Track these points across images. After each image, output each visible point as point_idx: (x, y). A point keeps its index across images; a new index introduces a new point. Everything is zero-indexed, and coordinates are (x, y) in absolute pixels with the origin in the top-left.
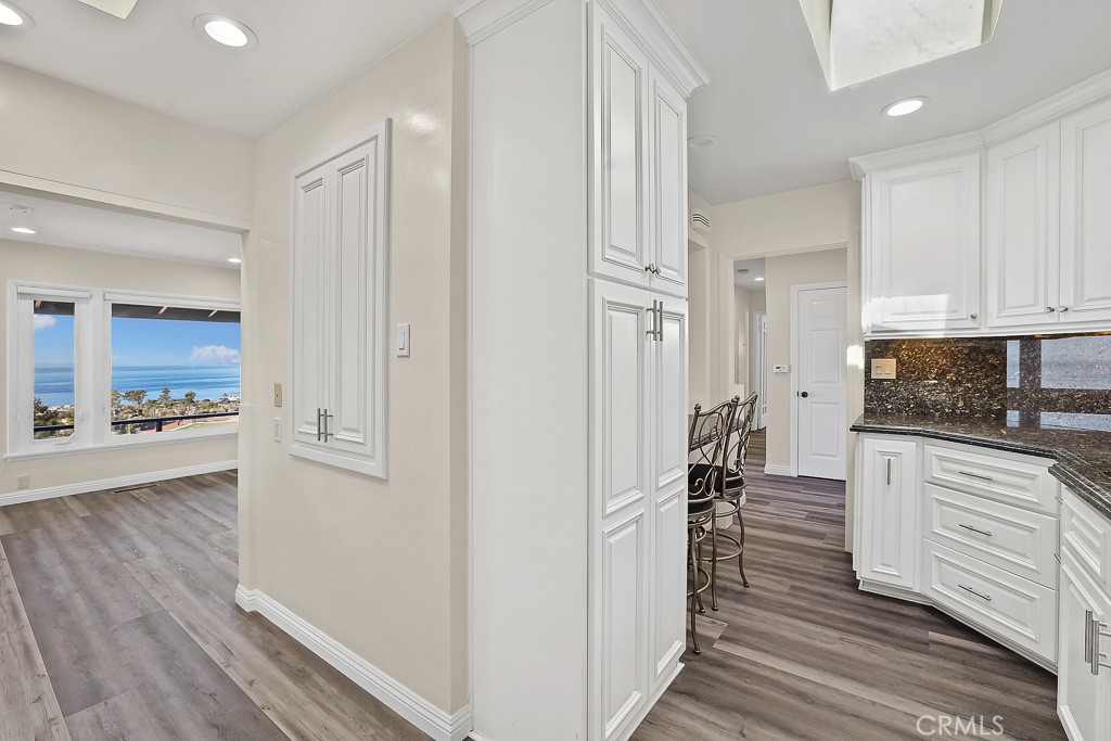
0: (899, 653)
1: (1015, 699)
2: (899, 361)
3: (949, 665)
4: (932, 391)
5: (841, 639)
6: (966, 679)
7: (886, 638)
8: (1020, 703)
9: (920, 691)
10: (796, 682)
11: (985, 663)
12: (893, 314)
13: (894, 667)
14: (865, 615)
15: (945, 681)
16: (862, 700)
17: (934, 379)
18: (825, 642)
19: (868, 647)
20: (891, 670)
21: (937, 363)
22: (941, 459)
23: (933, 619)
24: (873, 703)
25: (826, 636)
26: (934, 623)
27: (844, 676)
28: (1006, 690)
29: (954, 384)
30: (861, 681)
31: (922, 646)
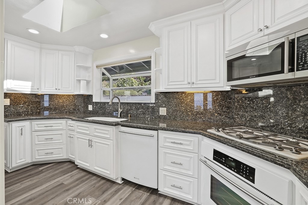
0: (39, 176)
1: (64, 168)
2: (11, 100)
3: (50, 171)
4: (21, 108)
5: (21, 184)
6: (55, 171)
7: (32, 176)
8: (66, 168)
9: (51, 178)
10: (24, 200)
11: (55, 166)
12: (15, 85)
13: (41, 179)
14: (20, 176)
15: (53, 174)
16: (44, 188)
17: (22, 105)
18: (18, 188)
19: (31, 180)
20: (42, 180)
21: (23, 100)
22: (37, 124)
23: (36, 166)
24: (46, 187)
25: (16, 187)
26: (38, 167)
27: (33, 189)
28: (62, 168)
29: (28, 106)
30: (39, 186)
31: (41, 172)
